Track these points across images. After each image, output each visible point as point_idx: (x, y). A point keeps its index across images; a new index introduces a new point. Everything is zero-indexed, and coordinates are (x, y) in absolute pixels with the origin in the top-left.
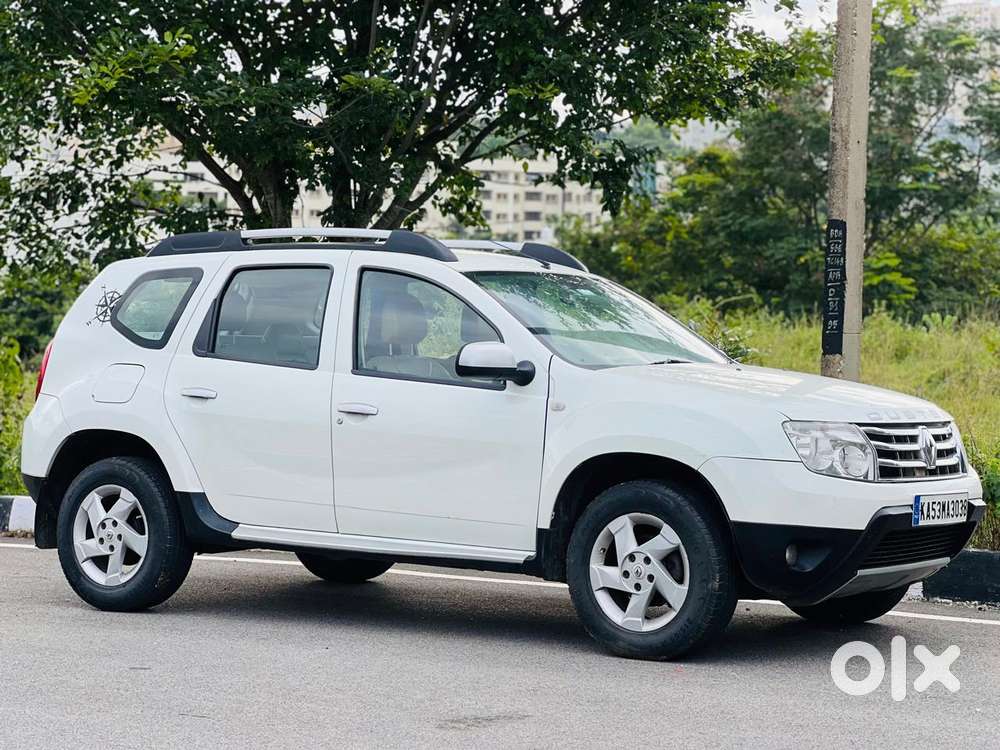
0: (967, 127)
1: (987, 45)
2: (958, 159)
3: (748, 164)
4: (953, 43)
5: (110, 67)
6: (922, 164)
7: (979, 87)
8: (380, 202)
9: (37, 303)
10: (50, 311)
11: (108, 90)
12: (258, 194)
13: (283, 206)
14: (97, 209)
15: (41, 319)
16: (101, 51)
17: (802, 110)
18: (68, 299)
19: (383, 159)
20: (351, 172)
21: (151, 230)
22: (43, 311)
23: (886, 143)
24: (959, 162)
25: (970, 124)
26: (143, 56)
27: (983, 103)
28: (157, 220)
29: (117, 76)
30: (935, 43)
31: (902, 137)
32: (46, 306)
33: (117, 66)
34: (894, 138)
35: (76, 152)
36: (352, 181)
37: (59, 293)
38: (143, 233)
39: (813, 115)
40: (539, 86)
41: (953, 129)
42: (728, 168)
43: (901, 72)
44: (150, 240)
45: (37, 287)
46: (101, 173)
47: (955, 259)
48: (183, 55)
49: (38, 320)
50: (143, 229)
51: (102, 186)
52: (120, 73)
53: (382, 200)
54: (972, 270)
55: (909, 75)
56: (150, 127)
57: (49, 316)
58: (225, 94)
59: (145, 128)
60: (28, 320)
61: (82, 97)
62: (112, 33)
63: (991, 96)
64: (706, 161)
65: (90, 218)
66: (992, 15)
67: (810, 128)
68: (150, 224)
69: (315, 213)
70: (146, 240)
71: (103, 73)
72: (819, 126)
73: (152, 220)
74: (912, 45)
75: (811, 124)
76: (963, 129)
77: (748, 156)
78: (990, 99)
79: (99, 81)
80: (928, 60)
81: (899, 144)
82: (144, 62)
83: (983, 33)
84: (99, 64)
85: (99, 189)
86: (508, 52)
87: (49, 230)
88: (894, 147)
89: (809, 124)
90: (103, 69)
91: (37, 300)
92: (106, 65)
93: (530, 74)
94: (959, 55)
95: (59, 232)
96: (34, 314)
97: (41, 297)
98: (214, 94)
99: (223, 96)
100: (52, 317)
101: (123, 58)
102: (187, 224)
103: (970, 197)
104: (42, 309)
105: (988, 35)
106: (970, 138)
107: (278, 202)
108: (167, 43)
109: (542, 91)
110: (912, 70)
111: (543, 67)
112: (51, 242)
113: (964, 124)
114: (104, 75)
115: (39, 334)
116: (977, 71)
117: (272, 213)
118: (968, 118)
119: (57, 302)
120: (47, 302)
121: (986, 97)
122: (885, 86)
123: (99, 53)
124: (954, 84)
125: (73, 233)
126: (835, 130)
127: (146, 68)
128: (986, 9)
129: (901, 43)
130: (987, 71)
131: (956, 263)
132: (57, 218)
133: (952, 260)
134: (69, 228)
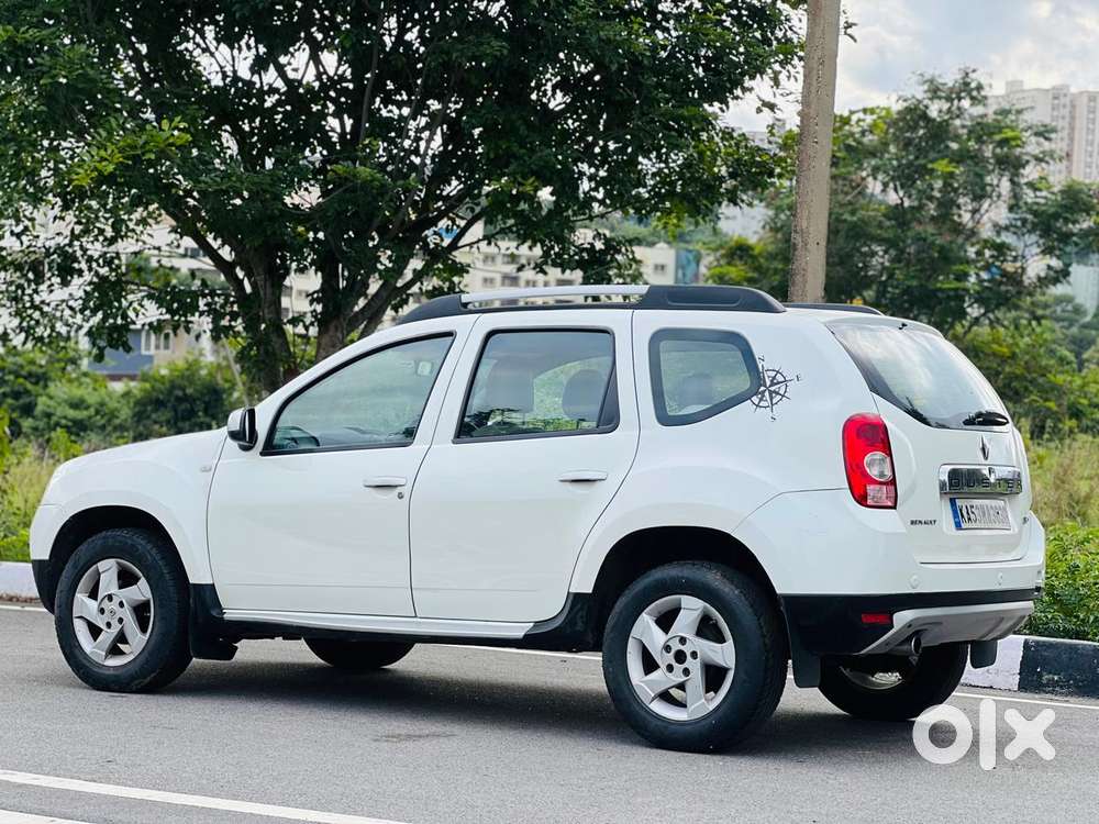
0: (1012, 225)
1: (1033, 139)
2: (1002, 258)
3: (780, 257)
4: (997, 137)
5: (109, 152)
6: (962, 263)
7: (1026, 184)
8: (367, 286)
9: (21, 384)
10: (34, 393)
11: (106, 173)
12: (249, 275)
13: (273, 286)
14: (91, 283)
15: (24, 400)
16: (101, 137)
17: (838, 202)
18: (54, 380)
19: (371, 244)
20: (339, 257)
21: (142, 306)
22: (27, 392)
23: (925, 240)
24: (1002, 262)
25: (1014, 222)
26: (141, 142)
27: (1029, 201)
28: (150, 297)
29: (116, 161)
30: (981, 137)
31: (940, 234)
32: (29, 386)
33: (116, 151)
34: (933, 235)
35: (73, 230)
36: (340, 265)
37: (44, 374)
38: (135, 309)
39: (850, 208)
40: (520, 179)
41: (998, 229)
42: (762, 260)
43: (942, 166)
44: (141, 316)
45: (22, 367)
46: (96, 249)
47: (999, 365)
48: (179, 143)
49: (21, 401)
50: (135, 305)
51: (97, 261)
52: (118, 157)
53: (368, 285)
54: (1017, 377)
55: (950, 169)
56: (146, 208)
57: (33, 398)
58: (218, 179)
59: (140, 209)
60: (10, 401)
61: (83, 179)
62: (112, 120)
63: (1038, 194)
64: (738, 252)
65: (85, 291)
66: (1071, 101)
67: (845, 221)
68: (143, 300)
69: (304, 295)
70: (137, 316)
71: (102, 157)
72: (855, 219)
73: (143, 297)
74: (957, 138)
75: (847, 217)
76: (1007, 228)
77: (781, 249)
78: (1036, 197)
79: (97, 164)
80: (972, 154)
81: (938, 242)
82: (143, 147)
83: (1030, 128)
84: (98, 148)
85: (94, 265)
86: (493, 146)
87: (43, 302)
88: (933, 243)
89: (844, 217)
90: (102, 153)
91: (21, 380)
92: (106, 150)
93: (512, 168)
94: (1005, 149)
95: (53, 305)
96: (16, 395)
97: (25, 378)
98: (208, 180)
99: (215, 181)
100: (36, 400)
101: (121, 143)
102: (179, 302)
103: (1014, 300)
104: (25, 389)
105: (1035, 130)
106: (1015, 237)
107: (268, 284)
108: (164, 131)
109: (523, 185)
110: (954, 164)
111: (525, 161)
112: (43, 314)
113: (1007, 222)
114: (103, 159)
115: (21, 417)
116: (1024, 167)
117: (262, 293)
118: (1012, 216)
119: (42, 383)
120: (31, 383)
121: (1032, 195)
122: (925, 180)
123: (98, 138)
124: (1000, 180)
125: (67, 305)
126: (796, 231)
127: (143, 154)
128: (1065, 95)
129: (944, 136)
130: (1035, 166)
131: (1000, 369)
132: (51, 291)
133: (995, 365)
134: (63, 301)
